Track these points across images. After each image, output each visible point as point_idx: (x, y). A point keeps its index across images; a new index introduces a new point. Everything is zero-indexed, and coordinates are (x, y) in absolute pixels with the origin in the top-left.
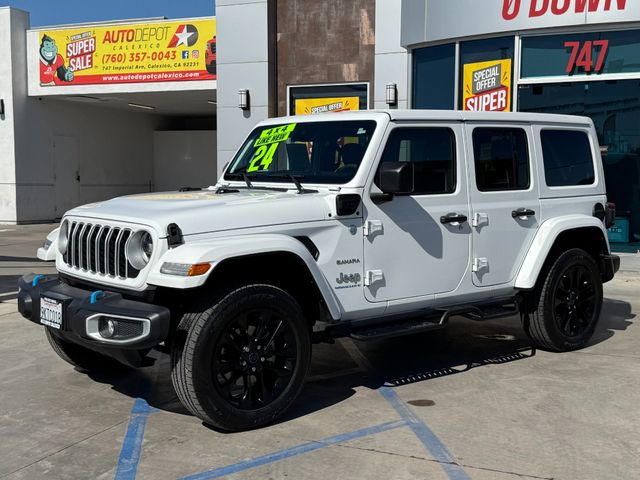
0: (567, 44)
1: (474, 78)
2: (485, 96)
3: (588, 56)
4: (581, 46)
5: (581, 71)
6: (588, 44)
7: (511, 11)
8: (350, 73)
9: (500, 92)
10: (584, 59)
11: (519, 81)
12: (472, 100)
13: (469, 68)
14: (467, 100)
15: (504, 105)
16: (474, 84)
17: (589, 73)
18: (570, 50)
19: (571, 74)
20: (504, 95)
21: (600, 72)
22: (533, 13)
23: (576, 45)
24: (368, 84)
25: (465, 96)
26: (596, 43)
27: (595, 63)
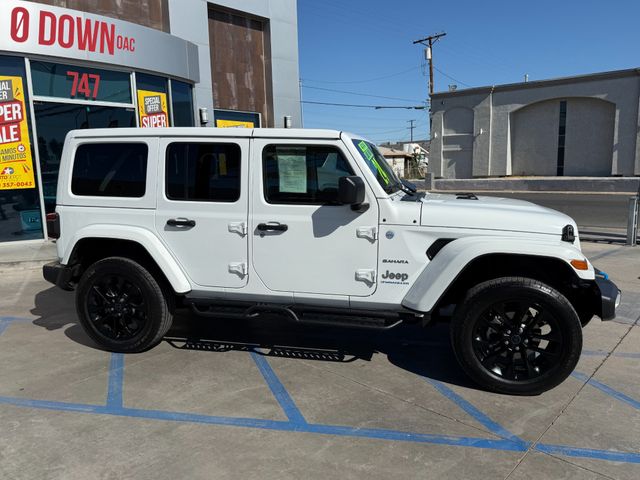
0: (69, 73)
3: (87, 86)
4: (80, 77)
5: (81, 96)
6: (85, 75)
7: (20, 34)
9: (14, 106)
10: (84, 87)
11: (34, 98)
15: (20, 117)
17: (86, 99)
18: (71, 78)
19: (72, 98)
20: (19, 109)
21: (94, 99)
22: (42, 41)
23: (76, 75)
26: (91, 76)
27: (92, 91)
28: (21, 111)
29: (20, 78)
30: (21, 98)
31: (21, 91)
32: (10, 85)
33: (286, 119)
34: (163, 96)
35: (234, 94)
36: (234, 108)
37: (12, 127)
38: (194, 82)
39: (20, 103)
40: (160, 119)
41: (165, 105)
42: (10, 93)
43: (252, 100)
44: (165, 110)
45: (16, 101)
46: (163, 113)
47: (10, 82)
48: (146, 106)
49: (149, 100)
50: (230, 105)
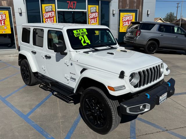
0: (67, 2)
1: (45, 8)
2: (49, 13)
3: (72, 5)
4: (71, 2)
5: (71, 8)
8: (4, 4)
9: (53, 12)
10: (71, 6)
11: (57, 10)
12: (45, 14)
13: (43, 5)
14: (44, 14)
15: (54, 16)
16: (45, 10)
17: (72, 9)
18: (68, 3)
19: (68, 9)
21: (75, 9)
24: (11, 7)
25: (43, 13)
26: (74, 2)
27: (74, 7)
28: (54, 14)
29: (54, 4)
30: (54, 10)
31: (54, 8)
32: (52, 7)
33: (148, 11)
34: (97, 6)
35: (128, 3)
36: (127, 8)
37: (52, 18)
38: (111, 1)
39: (54, 11)
40: (95, 14)
41: (98, 9)
42: (52, 9)
43: (135, 5)
44: (98, 11)
45: (53, 11)
46: (97, 12)
47: (52, 6)
48: (91, 10)
49: (92, 8)
50: (126, 7)
